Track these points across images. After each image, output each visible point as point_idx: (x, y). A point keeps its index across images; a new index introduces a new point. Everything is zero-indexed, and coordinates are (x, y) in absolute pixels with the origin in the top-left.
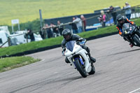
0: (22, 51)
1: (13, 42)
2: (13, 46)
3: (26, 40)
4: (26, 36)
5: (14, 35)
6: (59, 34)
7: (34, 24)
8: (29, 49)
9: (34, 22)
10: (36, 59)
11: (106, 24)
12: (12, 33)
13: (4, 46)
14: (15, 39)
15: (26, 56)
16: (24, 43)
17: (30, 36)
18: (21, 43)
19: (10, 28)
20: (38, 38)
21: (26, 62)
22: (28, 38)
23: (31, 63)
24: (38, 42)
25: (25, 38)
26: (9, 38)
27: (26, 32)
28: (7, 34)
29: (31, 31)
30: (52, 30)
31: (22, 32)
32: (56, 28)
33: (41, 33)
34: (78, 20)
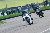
4: (1, 14)
6: (13, 13)
7: (4, 10)
8: (2, 18)
9: (4, 9)
10: (5, 22)
11: (30, 9)
15: (1, 21)
17: (3, 14)
20: (6, 14)
21: (2, 23)
22: (2, 15)
23: (3, 23)
24: (6, 16)
27: (1, 12)
29: (3, 12)
32: (12, 11)
33: (7, 13)
34: (20, 8)
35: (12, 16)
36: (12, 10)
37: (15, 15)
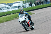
0: (28, 10)
1: (24, 7)
2: (25, 8)
3: (29, 6)
5: (25, 4)
6: (41, 4)
8: (30, 9)
10: (33, 13)
12: (24, 4)
13: (21, 8)
14: (25, 6)
15: (29, 12)
16: (28, 7)
18: (27, 7)
19: (23, 2)
25: (29, 5)
26: (23, 6)
28: (22, 4)
29: (31, 3)
30: (39, 2)
31: (28, 3)
35: (40, 7)
36: (40, 1)
37: (43, 6)
